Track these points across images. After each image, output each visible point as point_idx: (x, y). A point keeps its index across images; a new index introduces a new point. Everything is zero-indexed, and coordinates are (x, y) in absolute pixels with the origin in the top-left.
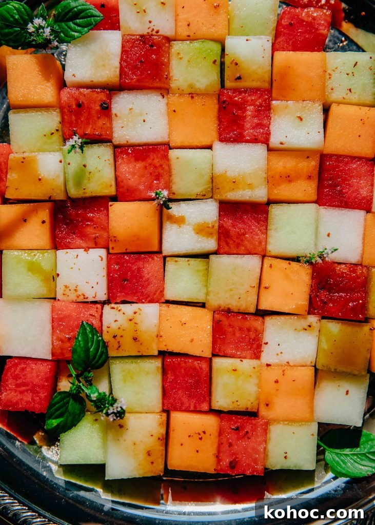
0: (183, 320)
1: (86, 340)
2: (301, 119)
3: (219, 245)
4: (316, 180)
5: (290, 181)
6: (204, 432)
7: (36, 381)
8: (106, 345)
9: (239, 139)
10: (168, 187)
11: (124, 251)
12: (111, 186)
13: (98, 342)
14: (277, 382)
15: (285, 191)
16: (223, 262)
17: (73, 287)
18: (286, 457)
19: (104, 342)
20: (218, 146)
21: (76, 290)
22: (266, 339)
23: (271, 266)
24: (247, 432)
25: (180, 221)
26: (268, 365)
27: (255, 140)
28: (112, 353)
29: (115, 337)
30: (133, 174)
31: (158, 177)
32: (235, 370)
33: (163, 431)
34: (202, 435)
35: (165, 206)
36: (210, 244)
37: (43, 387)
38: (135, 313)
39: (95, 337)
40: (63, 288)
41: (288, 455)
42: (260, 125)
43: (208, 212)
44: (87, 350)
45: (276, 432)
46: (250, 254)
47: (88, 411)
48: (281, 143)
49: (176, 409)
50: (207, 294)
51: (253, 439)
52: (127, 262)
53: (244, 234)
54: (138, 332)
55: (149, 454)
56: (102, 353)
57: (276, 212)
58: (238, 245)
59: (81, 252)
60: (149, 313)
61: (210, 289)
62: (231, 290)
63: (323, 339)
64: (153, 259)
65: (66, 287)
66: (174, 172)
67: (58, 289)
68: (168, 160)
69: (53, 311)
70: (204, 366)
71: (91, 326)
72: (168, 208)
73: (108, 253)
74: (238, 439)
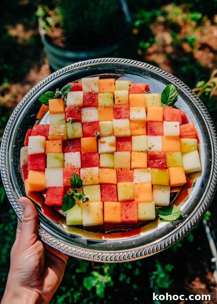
0: (107, 172)
1: (75, 178)
2: (139, 111)
3: (117, 149)
4: (145, 128)
5: (137, 129)
6: (116, 207)
7: (58, 193)
8: (81, 181)
9: (120, 118)
10: (99, 131)
11: (86, 152)
12: (81, 134)
13: (79, 179)
14: (139, 189)
15: (136, 132)
16: (118, 154)
17: (70, 164)
18: (145, 213)
19: (81, 180)
20: (114, 120)
21: (71, 165)
22: (134, 176)
23: (134, 154)
24: (131, 206)
25: (104, 142)
26: (136, 184)
27: (126, 118)
28: (84, 184)
29: (84, 178)
30: (88, 129)
31: (96, 130)
32: (125, 185)
33: (102, 207)
34: (115, 208)
35: (99, 137)
36: (113, 149)
37: (60, 195)
38: (91, 170)
39: (78, 177)
40: (67, 164)
41: (146, 212)
42: (127, 113)
43: (113, 139)
44: (75, 181)
45: (140, 206)
46: (127, 151)
47: (76, 204)
48: (134, 118)
49: (106, 201)
50: (114, 164)
51: (133, 208)
52: (87, 155)
53: (124, 145)
54: (92, 176)
55: (98, 214)
56: (80, 182)
57: (134, 138)
58: (123, 149)
59: (72, 153)
60: (95, 170)
61: (115, 163)
62: (122, 162)
63: (153, 174)
64: (96, 154)
65: (68, 164)
66: (101, 128)
67: (65, 165)
68: (99, 125)
69: (64, 171)
70: (115, 186)
71: (77, 174)
72: (100, 139)
73: (81, 153)
74: (128, 209)
